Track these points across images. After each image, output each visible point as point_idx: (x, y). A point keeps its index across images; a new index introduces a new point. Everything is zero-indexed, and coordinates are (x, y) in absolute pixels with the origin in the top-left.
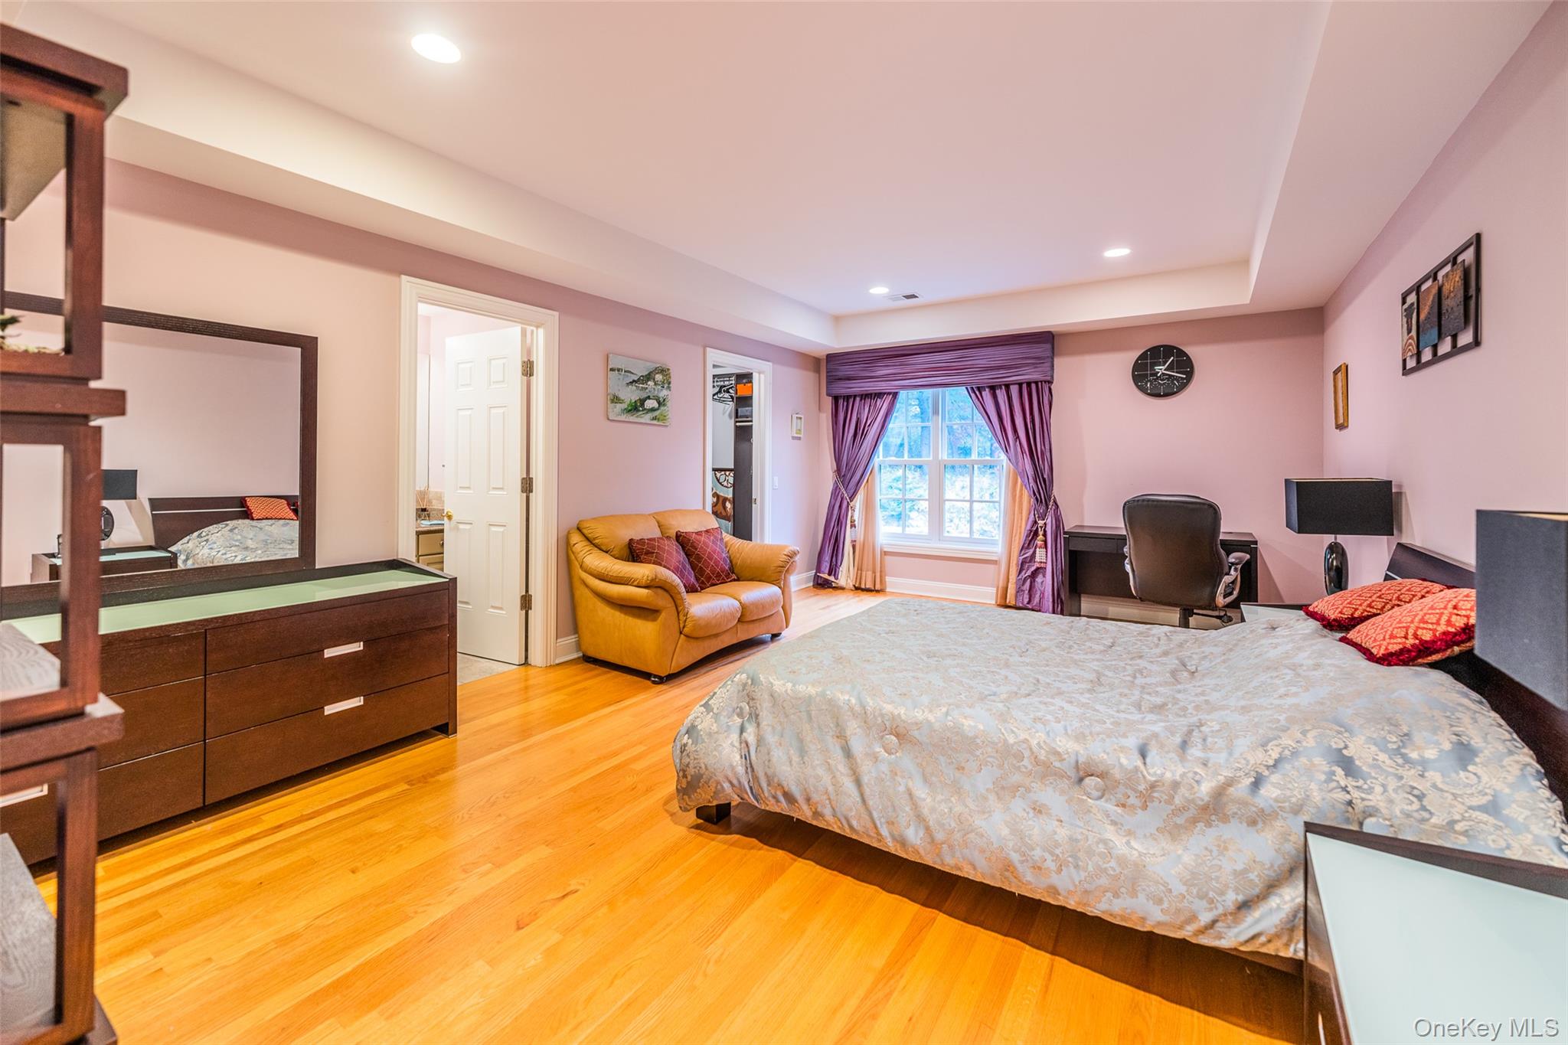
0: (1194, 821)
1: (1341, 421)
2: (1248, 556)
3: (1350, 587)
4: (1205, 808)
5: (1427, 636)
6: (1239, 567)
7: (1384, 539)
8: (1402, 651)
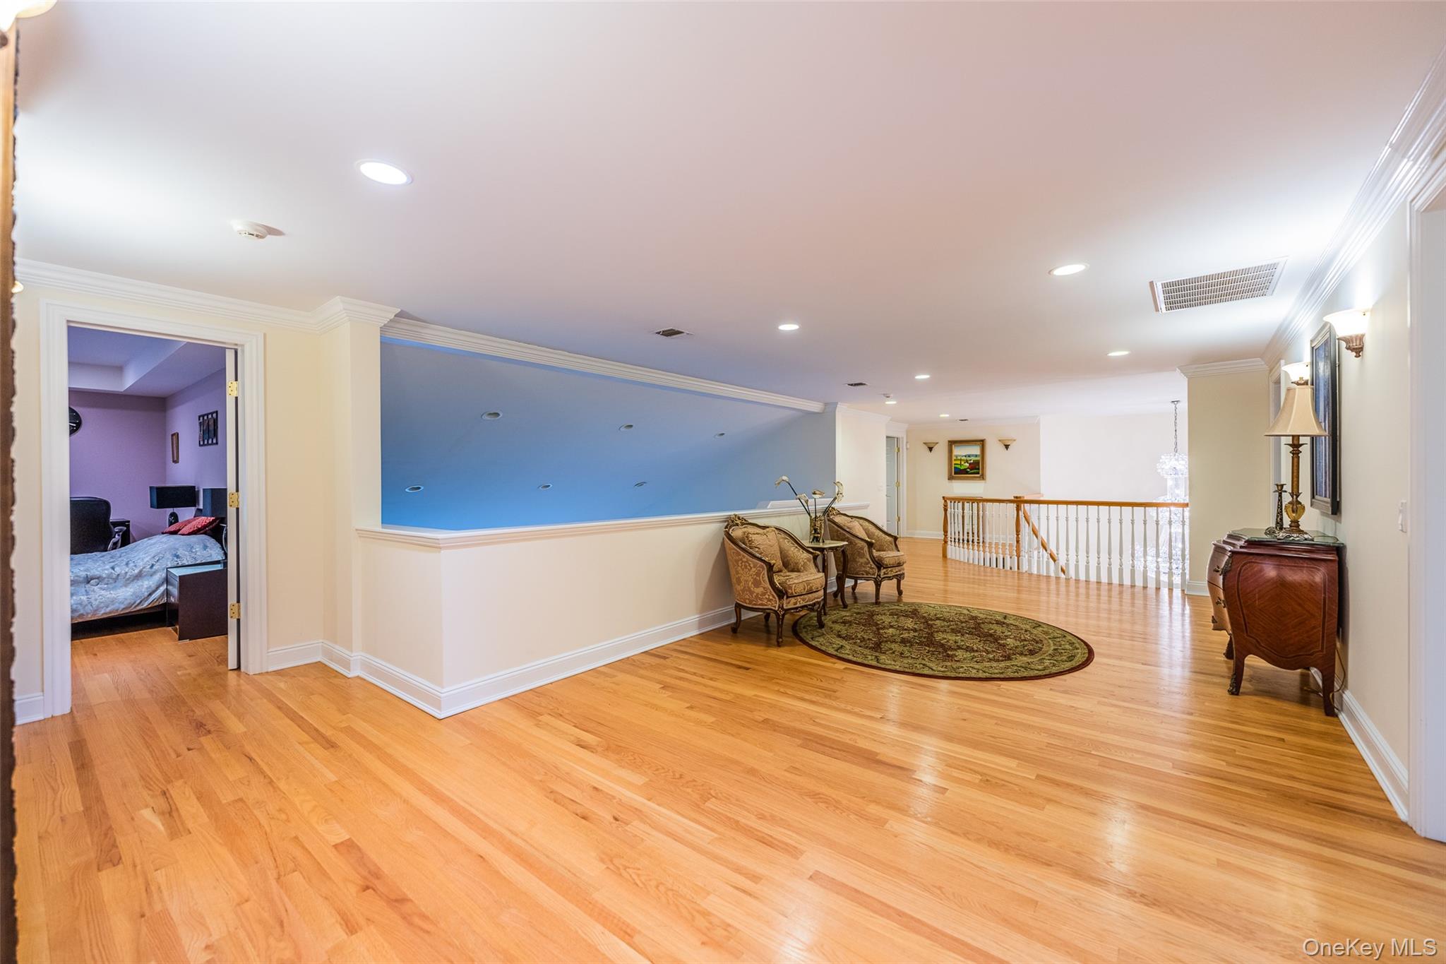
0: (133, 580)
1: (175, 459)
2: (125, 528)
3: (180, 521)
4: (137, 576)
5: (200, 527)
6: (121, 534)
7: (193, 508)
8: (194, 531)
